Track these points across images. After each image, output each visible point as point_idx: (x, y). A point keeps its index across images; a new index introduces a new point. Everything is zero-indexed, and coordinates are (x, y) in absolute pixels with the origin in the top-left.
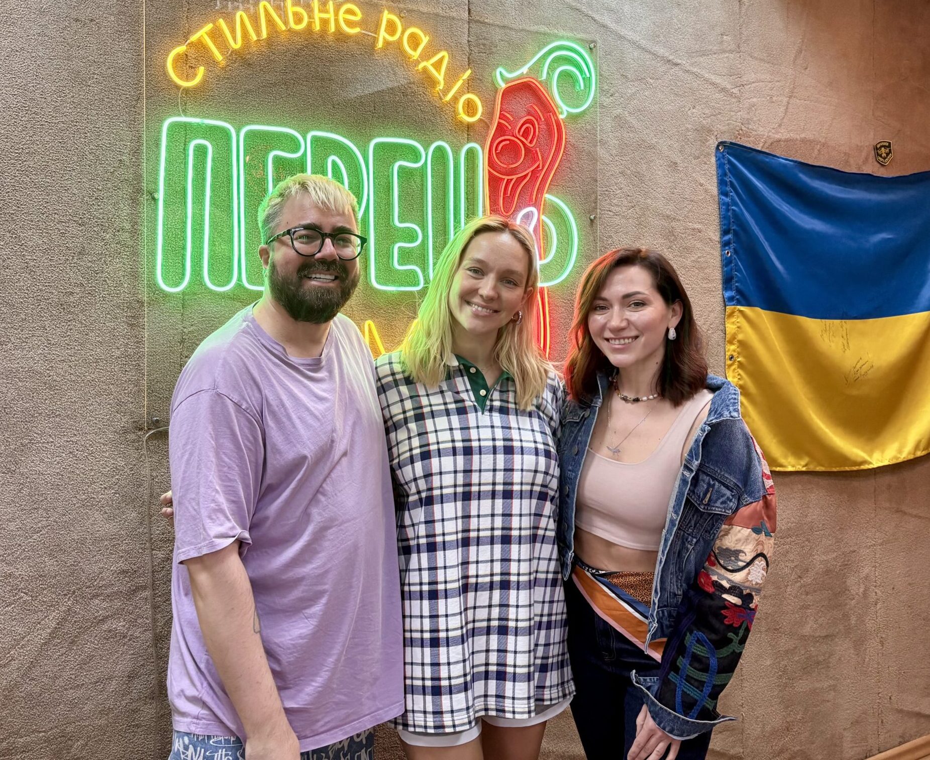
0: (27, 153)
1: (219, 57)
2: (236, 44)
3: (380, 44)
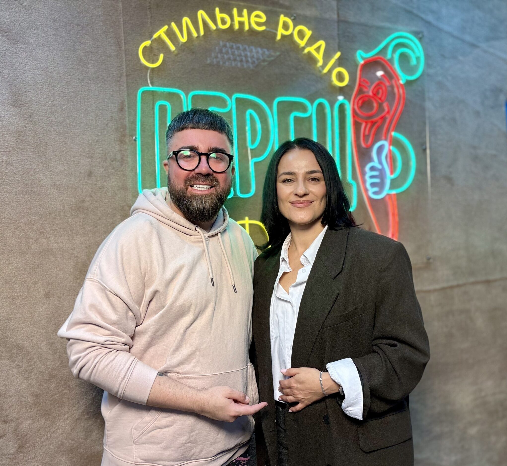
0: (50, 112)
1: (172, 48)
2: (183, 39)
3: (279, 37)
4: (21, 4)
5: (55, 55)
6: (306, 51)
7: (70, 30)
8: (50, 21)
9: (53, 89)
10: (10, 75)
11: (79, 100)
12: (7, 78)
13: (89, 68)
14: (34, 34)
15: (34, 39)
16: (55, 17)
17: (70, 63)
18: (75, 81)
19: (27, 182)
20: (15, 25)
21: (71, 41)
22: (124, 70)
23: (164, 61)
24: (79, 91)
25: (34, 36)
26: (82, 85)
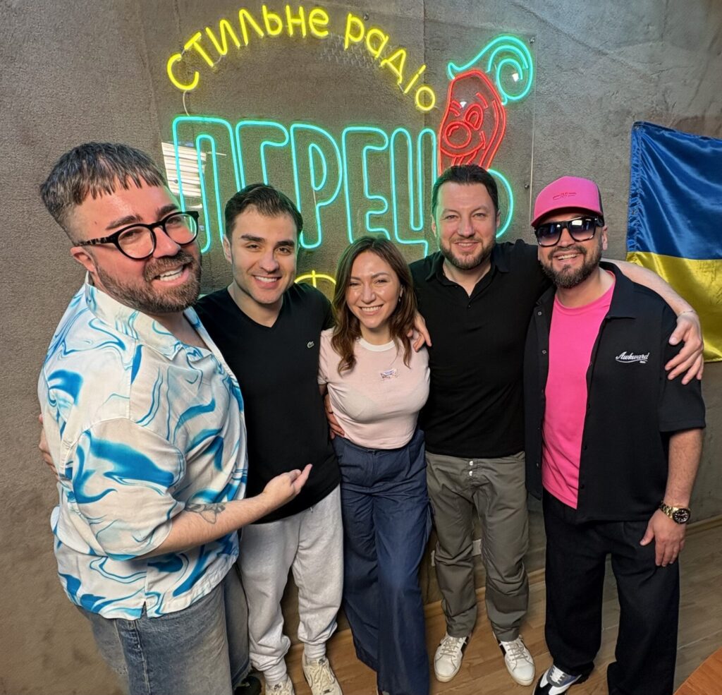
1: (211, 64)
2: (224, 52)
3: (346, 46)
4: (9, 7)
5: (63, 77)
6: (382, 64)
7: (78, 43)
8: (51, 30)
9: (69, 121)
10: (13, 105)
11: (101, 135)
12: (10, 108)
13: (108, 93)
14: (34, 48)
15: (35, 56)
16: (56, 25)
17: (85, 87)
18: (94, 110)
19: (55, 235)
20: (6, 36)
21: (82, 57)
22: (153, 94)
23: (200, 81)
24: (100, 123)
25: (33, 51)
26: (104, 115)
